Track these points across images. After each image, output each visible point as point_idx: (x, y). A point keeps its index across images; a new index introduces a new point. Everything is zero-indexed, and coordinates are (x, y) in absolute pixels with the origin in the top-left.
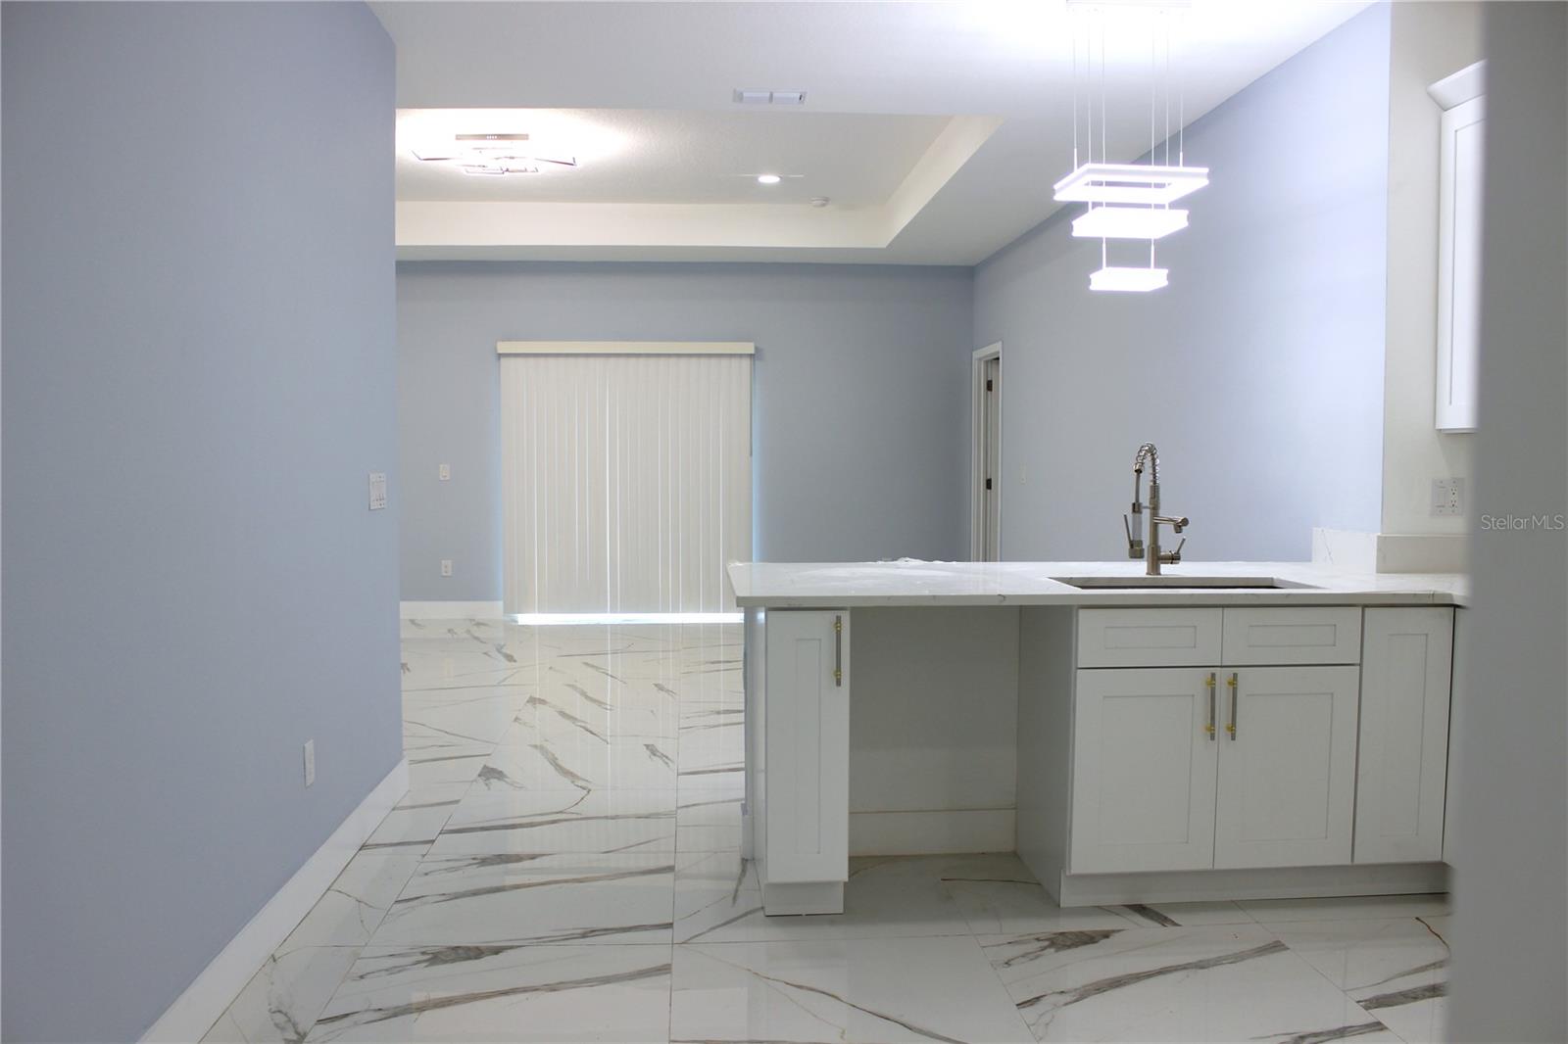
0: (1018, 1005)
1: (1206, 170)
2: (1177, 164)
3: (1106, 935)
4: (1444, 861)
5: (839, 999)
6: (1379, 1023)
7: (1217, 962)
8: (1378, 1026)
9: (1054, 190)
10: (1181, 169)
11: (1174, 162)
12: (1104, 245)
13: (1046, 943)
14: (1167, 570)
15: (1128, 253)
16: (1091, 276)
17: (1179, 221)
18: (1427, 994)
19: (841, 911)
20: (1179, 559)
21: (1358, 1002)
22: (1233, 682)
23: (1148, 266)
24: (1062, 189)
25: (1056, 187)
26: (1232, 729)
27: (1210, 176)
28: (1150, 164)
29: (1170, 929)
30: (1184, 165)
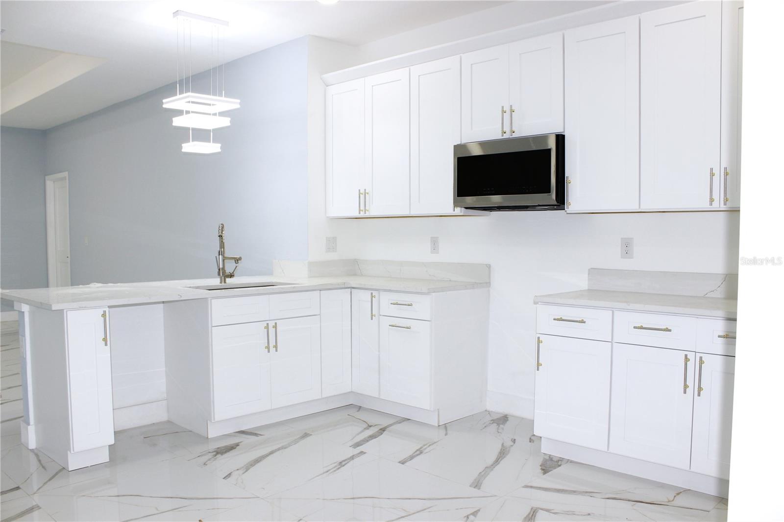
0: (224, 478)
1: (239, 101)
2: (222, 96)
3: (237, 445)
4: (353, 391)
5: (141, 496)
6: (362, 452)
7: (289, 445)
8: (362, 453)
9: (163, 102)
10: (223, 98)
11: (221, 95)
12: (191, 131)
13: (215, 453)
14: (228, 280)
15: (201, 135)
16: (183, 145)
17: (225, 122)
18: (370, 438)
19: (108, 461)
20: (233, 276)
21: (350, 447)
22: (275, 327)
23: (210, 142)
24: (167, 103)
25: (164, 101)
26: (276, 347)
27: (240, 104)
28: (210, 95)
29: (260, 438)
30: (225, 96)
